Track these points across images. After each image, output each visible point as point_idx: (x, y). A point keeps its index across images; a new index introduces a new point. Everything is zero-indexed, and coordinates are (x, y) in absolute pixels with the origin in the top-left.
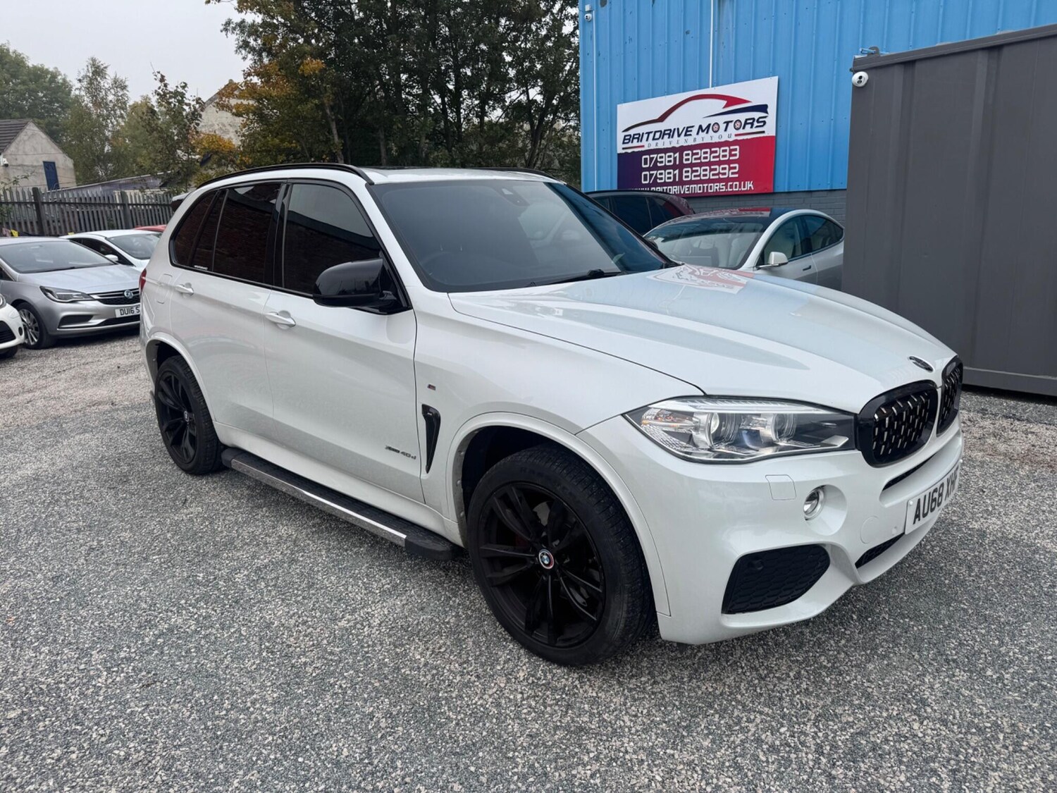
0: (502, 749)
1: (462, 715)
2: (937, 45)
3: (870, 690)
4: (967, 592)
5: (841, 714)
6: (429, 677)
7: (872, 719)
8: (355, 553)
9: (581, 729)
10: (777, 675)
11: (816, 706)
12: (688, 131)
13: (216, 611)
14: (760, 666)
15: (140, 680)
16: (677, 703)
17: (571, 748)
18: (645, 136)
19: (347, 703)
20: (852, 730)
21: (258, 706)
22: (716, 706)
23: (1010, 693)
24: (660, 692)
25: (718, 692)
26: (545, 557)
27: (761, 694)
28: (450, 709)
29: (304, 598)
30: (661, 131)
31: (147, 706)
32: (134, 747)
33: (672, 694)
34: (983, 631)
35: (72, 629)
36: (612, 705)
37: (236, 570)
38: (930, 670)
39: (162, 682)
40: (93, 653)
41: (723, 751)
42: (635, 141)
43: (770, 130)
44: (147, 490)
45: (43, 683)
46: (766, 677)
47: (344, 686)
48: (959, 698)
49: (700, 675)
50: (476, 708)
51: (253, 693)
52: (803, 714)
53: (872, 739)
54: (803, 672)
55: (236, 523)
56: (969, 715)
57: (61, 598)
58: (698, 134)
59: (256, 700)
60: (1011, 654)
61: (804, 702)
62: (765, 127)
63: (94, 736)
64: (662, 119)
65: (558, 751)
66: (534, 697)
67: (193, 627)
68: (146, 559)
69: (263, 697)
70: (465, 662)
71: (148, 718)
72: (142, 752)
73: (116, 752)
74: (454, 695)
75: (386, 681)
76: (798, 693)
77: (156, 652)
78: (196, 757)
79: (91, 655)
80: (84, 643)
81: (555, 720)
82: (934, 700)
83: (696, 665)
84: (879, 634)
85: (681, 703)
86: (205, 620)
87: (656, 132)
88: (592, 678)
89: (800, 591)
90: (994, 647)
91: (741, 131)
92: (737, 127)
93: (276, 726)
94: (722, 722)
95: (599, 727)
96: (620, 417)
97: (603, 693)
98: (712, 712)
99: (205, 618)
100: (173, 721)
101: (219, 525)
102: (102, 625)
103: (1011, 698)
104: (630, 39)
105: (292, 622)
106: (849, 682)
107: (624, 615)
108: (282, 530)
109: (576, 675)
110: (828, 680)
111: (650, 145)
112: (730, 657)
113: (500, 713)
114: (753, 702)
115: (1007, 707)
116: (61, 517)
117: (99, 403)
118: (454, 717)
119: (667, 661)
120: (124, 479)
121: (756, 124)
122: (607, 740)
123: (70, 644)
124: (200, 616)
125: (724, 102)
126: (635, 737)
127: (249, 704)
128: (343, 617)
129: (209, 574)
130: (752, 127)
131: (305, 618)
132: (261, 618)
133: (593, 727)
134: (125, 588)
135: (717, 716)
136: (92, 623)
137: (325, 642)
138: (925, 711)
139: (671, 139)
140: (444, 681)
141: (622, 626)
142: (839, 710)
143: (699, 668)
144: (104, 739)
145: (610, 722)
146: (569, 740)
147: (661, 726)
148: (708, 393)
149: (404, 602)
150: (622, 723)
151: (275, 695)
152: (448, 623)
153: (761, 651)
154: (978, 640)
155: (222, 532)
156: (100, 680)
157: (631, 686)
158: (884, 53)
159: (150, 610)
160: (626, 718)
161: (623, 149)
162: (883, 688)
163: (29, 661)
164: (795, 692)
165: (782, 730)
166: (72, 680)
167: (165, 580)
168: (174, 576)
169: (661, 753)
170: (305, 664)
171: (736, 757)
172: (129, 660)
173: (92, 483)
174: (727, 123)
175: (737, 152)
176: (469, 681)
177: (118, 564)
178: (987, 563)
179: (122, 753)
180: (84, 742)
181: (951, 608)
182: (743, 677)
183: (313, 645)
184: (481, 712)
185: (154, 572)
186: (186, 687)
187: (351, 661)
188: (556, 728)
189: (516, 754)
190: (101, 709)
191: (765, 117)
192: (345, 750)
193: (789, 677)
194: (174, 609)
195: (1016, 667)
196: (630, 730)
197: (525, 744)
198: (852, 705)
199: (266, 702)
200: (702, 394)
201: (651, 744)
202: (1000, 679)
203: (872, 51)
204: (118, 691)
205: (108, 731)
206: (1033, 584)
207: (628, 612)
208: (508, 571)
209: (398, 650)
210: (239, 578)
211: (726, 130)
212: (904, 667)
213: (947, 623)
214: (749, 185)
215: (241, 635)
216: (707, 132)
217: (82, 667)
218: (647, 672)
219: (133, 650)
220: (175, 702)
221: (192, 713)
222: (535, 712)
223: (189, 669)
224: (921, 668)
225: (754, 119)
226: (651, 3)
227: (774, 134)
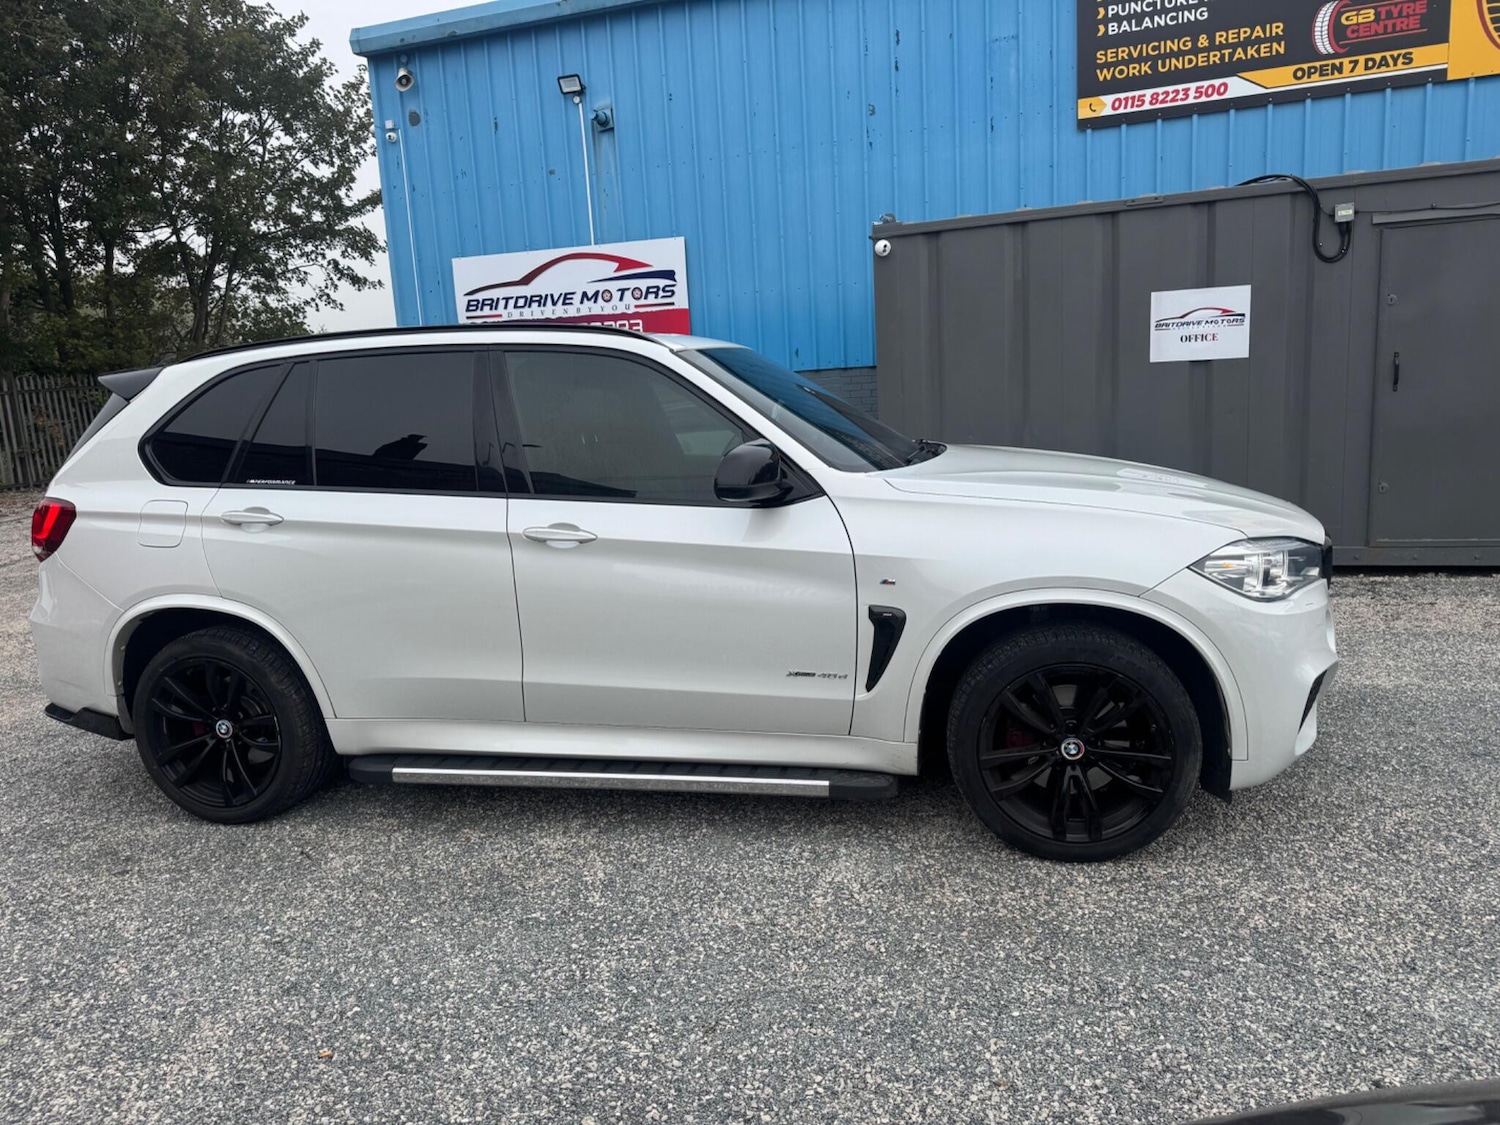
12: (566, 299)
18: (502, 303)
30: (526, 297)
42: (487, 308)
43: (680, 302)
58: (582, 302)
62: (675, 297)
64: (526, 280)
87: (517, 298)
91: (642, 301)
92: (636, 296)
96: (1187, 570)
104: (464, 174)
111: (510, 314)
121: (661, 293)
125: (616, 265)
130: (656, 297)
139: (542, 308)
174: (623, 291)
191: (673, 286)
203: (889, 218)
211: (621, 299)
216: (595, 302)
225: (658, 287)
226: (494, 130)
227: (687, 307)
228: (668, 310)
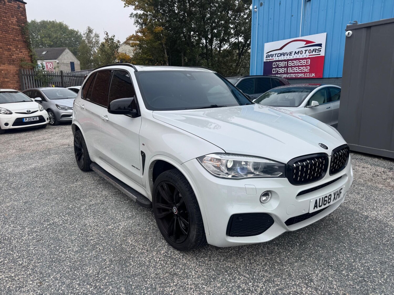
0: (144, 277)
1: (136, 264)
2: (381, 20)
3: (291, 273)
4: (349, 240)
5: (276, 281)
6: (130, 249)
7: (287, 284)
8: (124, 203)
9: (175, 274)
10: (257, 263)
11: (267, 276)
12: (290, 53)
13: (70, 218)
14: (252, 259)
15: (37, 239)
16: (214, 269)
17: (169, 280)
18: (274, 55)
19: (99, 255)
20: (277, 288)
21: (70, 252)
22: (229, 272)
23: (349, 281)
24: (210, 264)
25: (232, 267)
26: (175, 209)
27: (248, 270)
28: (132, 261)
29: (101, 217)
30: (280, 53)
31: (35, 248)
32: (25, 261)
33: (214, 265)
34: (348, 256)
35: (23, 219)
36: (190, 266)
37: (82, 205)
38: (319, 268)
39: (43, 240)
40: (26, 228)
41: (223, 289)
42: (271, 57)
43: (322, 53)
44: (67, 175)
45: (7, 236)
46: (253, 263)
47: (101, 249)
48: (327, 281)
49: (228, 260)
50: (142, 262)
51: (70, 247)
52: (261, 279)
53: (284, 292)
54: (268, 263)
55: (90, 189)
56: (328, 288)
57: (25, 209)
58: (294, 55)
59: (70, 250)
60: (356, 266)
61: (263, 274)
62: (321, 52)
63: (15, 256)
64: (281, 49)
65: (163, 281)
66: (164, 260)
67: (60, 223)
68: (56, 199)
69: (73, 250)
70: (145, 245)
71: (34, 252)
72: (27, 263)
73: (19, 262)
74: (136, 256)
75: (115, 249)
76: (262, 271)
77: (46, 230)
78: (43, 267)
79: (25, 229)
80: (25, 225)
81: (167, 269)
82: (316, 280)
83: (228, 256)
84: (305, 252)
85: (216, 269)
86: (65, 222)
87: (278, 54)
88: (187, 256)
89: (262, 231)
90: (350, 262)
91: (311, 54)
92: (310, 52)
93: (73, 260)
94: (228, 278)
95: (182, 274)
96: (195, 159)
97: (189, 262)
98: (226, 274)
99: (66, 220)
100: (41, 254)
101: (84, 189)
102: (33, 219)
103: (349, 283)
104: (271, 19)
105: (94, 224)
106: (285, 269)
107: (195, 233)
108: (104, 193)
109: (182, 254)
110: (276, 267)
111: (276, 59)
112: (242, 254)
113: (149, 265)
114: (243, 272)
115: (346, 287)
116: (36, 182)
117: (65, 145)
118: (133, 264)
119: (218, 253)
120: (61, 171)
121: (317, 51)
122: (183, 279)
123: (21, 224)
124: (64, 219)
125: (305, 43)
126: (194, 279)
127: (67, 251)
128: (111, 225)
129: (73, 205)
130: (315, 52)
131: (98, 224)
132: (84, 222)
133: (180, 274)
134: (45, 207)
135: (227, 275)
136: (30, 218)
137: (101, 233)
138: (310, 284)
139: (284, 57)
140: (135, 251)
141: (195, 237)
142: (276, 279)
143: (229, 257)
144: (17, 257)
145: (187, 273)
146: (169, 277)
147: (205, 277)
148: (227, 152)
149: (133, 222)
150: (191, 274)
151: (77, 249)
152: (145, 231)
153: (255, 253)
154: (345, 259)
155: (84, 191)
156: (25, 237)
157: (200, 261)
158: (359, 23)
159: (50, 216)
160: (193, 272)
161: (266, 60)
162: (297, 273)
163: (6, 229)
164: (262, 270)
165: (250, 284)
166: (16, 236)
167: (59, 206)
168: (62, 205)
169: (200, 286)
170: (91, 239)
171: (228, 291)
172: (36, 232)
173: (51, 171)
174: (306, 51)
175: (309, 62)
176: (143, 252)
177: (47, 199)
178: (363, 229)
179: (21, 263)
180: (11, 257)
181: (339, 245)
182: (244, 262)
183: (97, 233)
184: (143, 263)
185: (57, 203)
186: (50, 243)
187: (107, 240)
188: (167, 272)
189: (148, 280)
190: (21, 247)
191: (321, 48)
192: (91, 271)
193: (262, 264)
194: (57, 216)
195: (356, 272)
196: (193, 276)
197: (153, 277)
198: (282, 278)
199: (73, 251)
200: (224, 152)
201: (198, 283)
202: (348, 275)
203: (354, 23)
204: (29, 242)
205: (20, 255)
206: (379, 239)
207: (197, 232)
208: (164, 213)
209: (124, 238)
210: (83, 208)
211: (305, 53)
212: (310, 266)
213: (335, 251)
214: (313, 75)
215: (75, 227)
216: (298, 54)
217: (21, 233)
218: (209, 256)
219: (39, 229)
220: (44, 247)
221: (48, 252)
222: (162, 266)
223: (53, 237)
224: (316, 267)
225: (316, 49)
226: (279, 5)
227: (324, 55)
228: (318, 56)
